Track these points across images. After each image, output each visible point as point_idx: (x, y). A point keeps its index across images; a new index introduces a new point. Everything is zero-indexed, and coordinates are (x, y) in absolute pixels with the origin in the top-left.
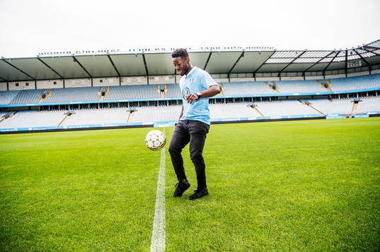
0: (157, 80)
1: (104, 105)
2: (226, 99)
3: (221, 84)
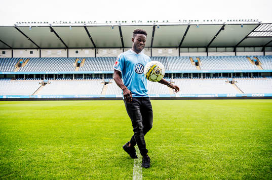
1: (79, 76)
2: (204, 74)
3: (199, 57)
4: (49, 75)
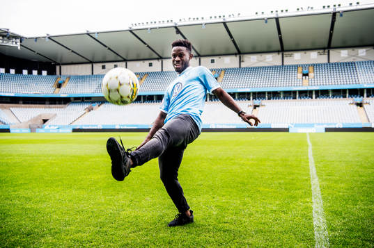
0: (297, 58)
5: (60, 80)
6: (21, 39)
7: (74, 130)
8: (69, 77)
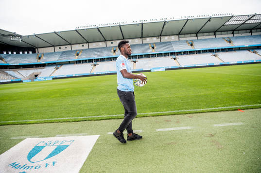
0: (148, 40)
2: (196, 51)
3: (192, 41)
4: (96, 59)
5: (39, 56)
6: (21, 37)
7: (53, 79)
8: (44, 54)
